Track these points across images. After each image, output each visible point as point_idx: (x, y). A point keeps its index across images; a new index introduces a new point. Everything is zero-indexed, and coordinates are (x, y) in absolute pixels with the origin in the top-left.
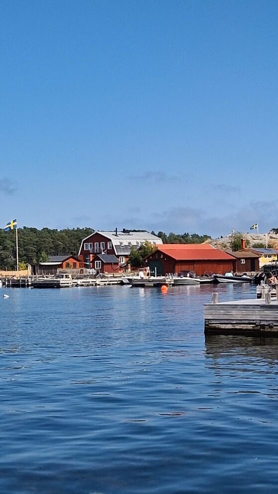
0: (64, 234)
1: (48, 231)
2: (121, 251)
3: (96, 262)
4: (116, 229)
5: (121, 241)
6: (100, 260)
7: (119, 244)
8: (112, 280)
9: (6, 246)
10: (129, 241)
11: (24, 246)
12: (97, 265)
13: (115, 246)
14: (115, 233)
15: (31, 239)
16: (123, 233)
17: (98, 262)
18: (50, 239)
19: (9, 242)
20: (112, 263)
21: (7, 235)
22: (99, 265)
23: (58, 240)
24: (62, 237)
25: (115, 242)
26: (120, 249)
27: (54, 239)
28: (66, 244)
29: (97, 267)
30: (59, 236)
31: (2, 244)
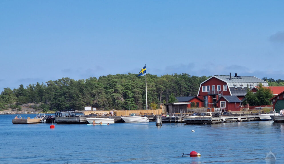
0: (164, 79)
1: (151, 77)
2: (235, 93)
3: (221, 102)
4: (230, 73)
5: (235, 83)
6: (225, 100)
7: (233, 87)
8: (250, 117)
9: (117, 89)
10: (240, 84)
11: (132, 89)
12: (222, 104)
13: (230, 88)
14: (229, 77)
15: (137, 83)
16: (235, 77)
17: (223, 101)
18: (154, 83)
19: (119, 86)
20: (235, 103)
21: (117, 80)
22: (224, 104)
23: (160, 84)
24: (163, 82)
25: (230, 85)
26: (234, 90)
27: (156, 83)
28: (167, 88)
29: (222, 106)
30: (161, 81)
31: (114, 87)
